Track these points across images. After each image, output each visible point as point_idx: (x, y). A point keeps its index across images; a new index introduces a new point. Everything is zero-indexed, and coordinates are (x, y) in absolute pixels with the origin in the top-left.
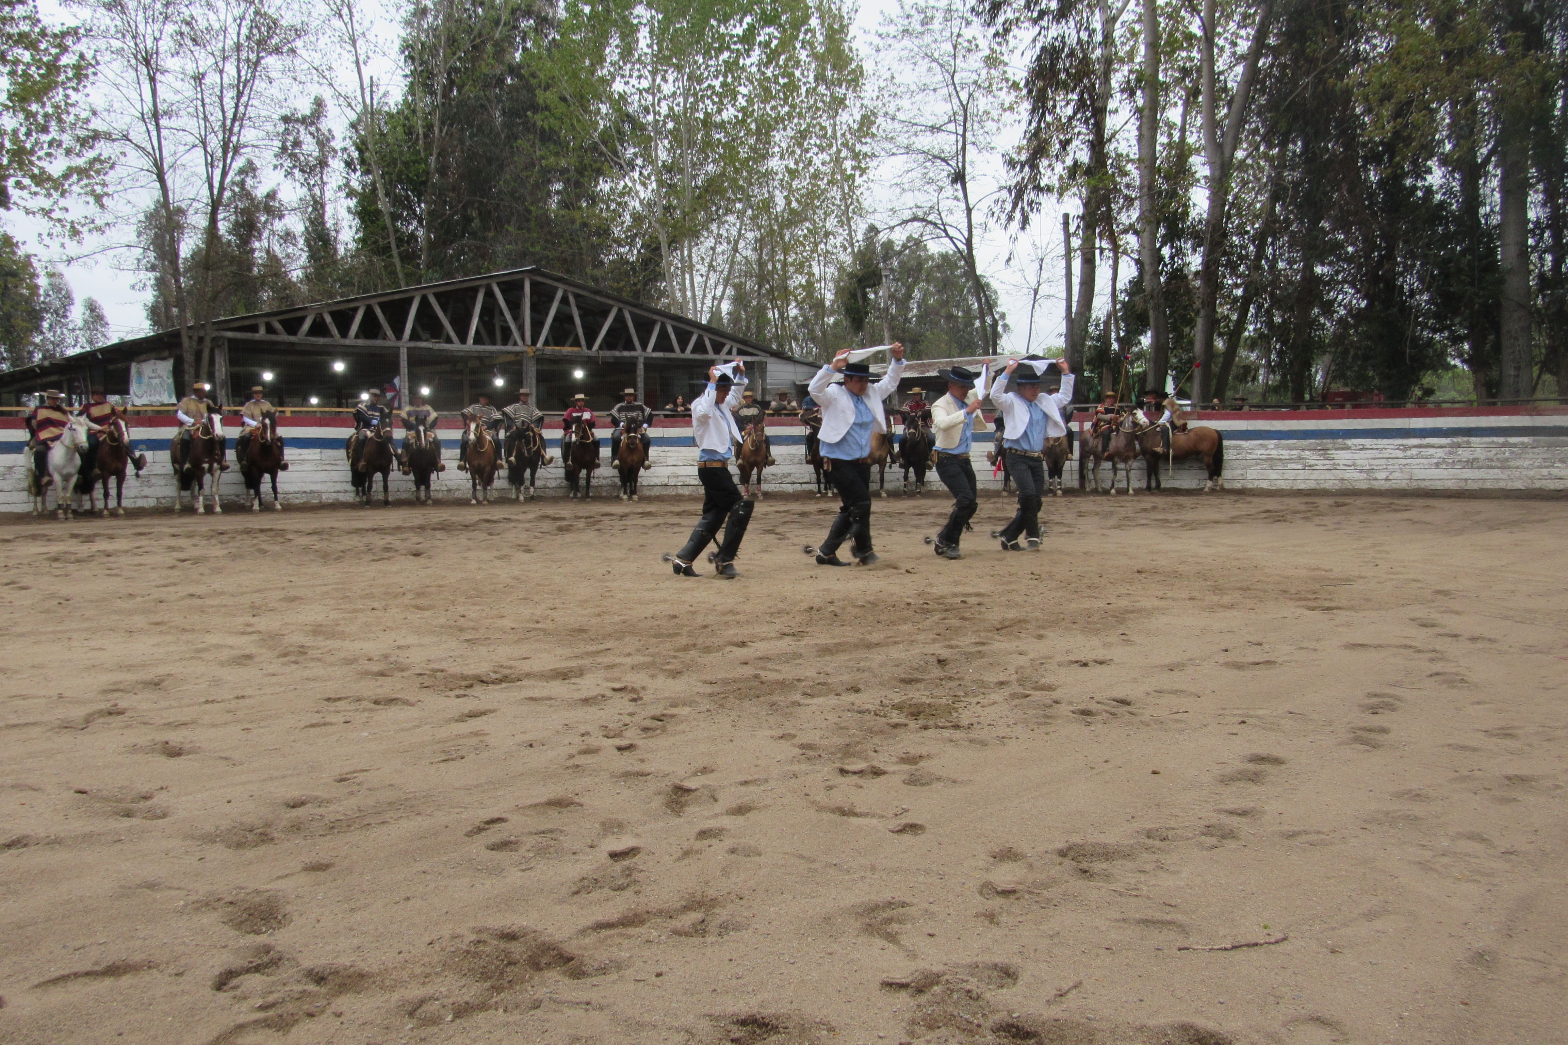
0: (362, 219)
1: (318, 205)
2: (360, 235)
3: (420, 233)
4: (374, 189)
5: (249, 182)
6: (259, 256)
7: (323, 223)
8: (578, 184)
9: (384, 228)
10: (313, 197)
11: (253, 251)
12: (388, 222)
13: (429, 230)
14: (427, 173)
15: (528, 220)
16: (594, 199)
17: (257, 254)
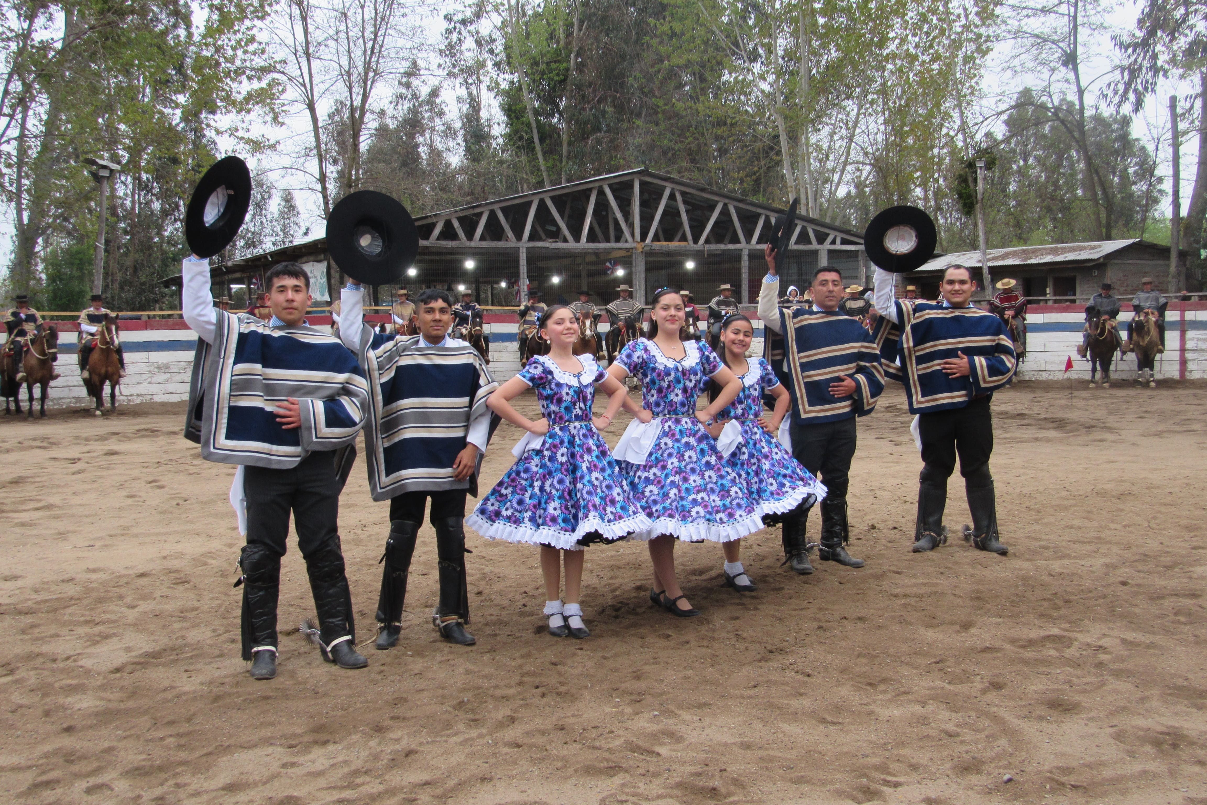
0: (509, 116)
1: (475, 104)
2: (508, 130)
3: (562, 126)
4: (520, 89)
5: (415, 82)
6: (423, 151)
7: (478, 119)
8: (702, 79)
9: (529, 125)
10: (470, 94)
11: (417, 145)
12: (532, 119)
13: (569, 123)
14: (567, 70)
15: (657, 113)
16: (719, 90)
17: (421, 149)
